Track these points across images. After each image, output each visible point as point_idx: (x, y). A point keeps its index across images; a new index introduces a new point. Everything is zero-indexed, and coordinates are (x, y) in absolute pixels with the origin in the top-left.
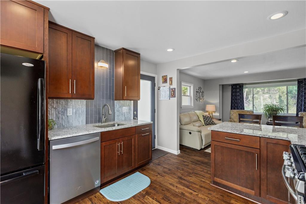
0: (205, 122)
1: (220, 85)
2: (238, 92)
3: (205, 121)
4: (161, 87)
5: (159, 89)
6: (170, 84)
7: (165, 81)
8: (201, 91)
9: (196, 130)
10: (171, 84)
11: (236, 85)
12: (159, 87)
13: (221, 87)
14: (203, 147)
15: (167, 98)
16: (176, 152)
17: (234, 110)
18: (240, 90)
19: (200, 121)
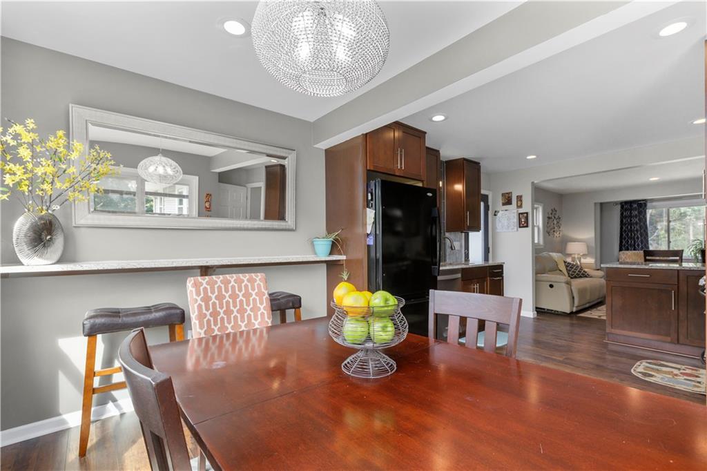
0: (568, 274)
1: (595, 204)
2: (636, 216)
3: (570, 271)
4: (500, 212)
5: (495, 215)
6: (517, 206)
7: (508, 201)
8: (556, 217)
9: (563, 281)
10: (520, 206)
11: (631, 203)
12: (496, 212)
13: (598, 207)
14: (574, 310)
15: (513, 229)
16: (532, 313)
17: (627, 252)
18: (640, 213)
19: (561, 271)
